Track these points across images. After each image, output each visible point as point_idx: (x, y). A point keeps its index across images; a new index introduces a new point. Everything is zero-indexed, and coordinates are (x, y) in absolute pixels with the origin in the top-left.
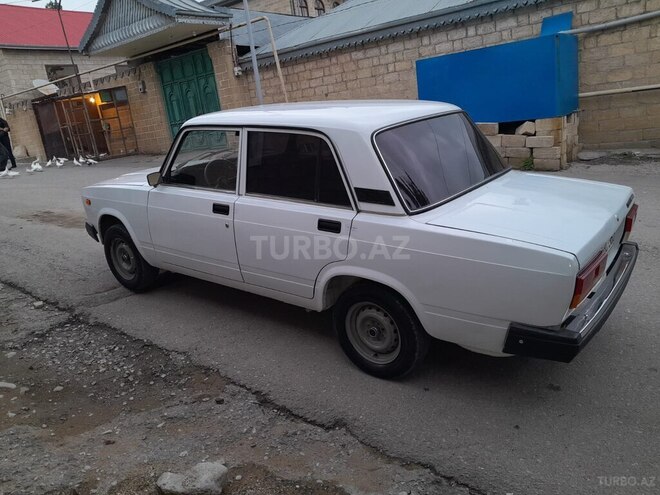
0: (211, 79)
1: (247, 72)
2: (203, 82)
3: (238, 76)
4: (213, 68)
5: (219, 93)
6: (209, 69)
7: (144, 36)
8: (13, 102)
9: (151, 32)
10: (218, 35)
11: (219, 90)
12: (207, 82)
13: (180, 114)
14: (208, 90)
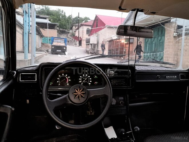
0: (163, 37)
1: (180, 35)
2: (159, 38)
3: (175, 37)
4: (165, 33)
5: (165, 42)
6: (163, 33)
7: (142, 20)
8: (106, 41)
9: (145, 18)
10: (170, 20)
11: (165, 41)
12: (161, 38)
13: (149, 49)
14: (161, 41)
